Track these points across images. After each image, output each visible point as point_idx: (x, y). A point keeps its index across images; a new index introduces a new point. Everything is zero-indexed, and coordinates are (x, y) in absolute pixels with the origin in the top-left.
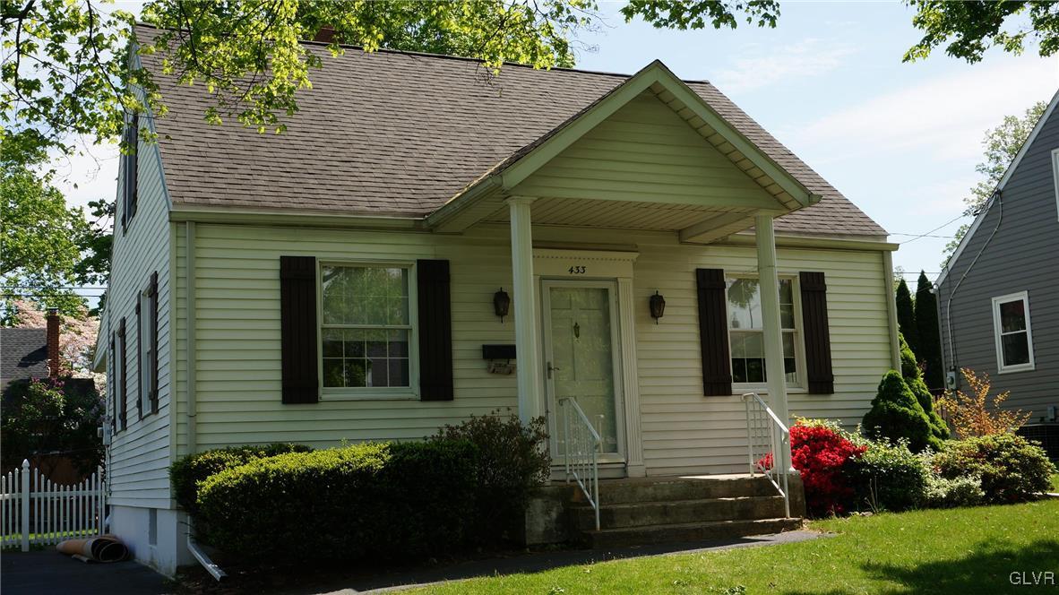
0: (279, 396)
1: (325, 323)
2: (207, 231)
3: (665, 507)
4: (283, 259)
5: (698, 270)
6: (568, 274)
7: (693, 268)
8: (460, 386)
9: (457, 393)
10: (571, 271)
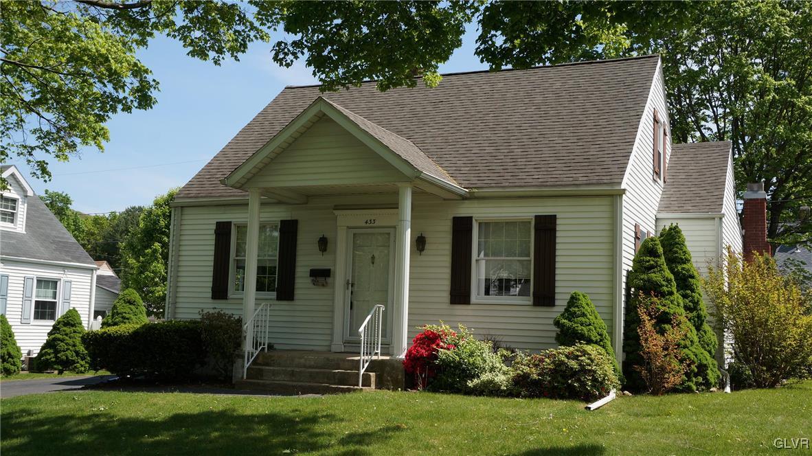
0: (210, 295)
1: (237, 256)
2: (187, 211)
3: (293, 371)
4: (217, 223)
5: (454, 218)
6: (364, 225)
7: (451, 217)
8: (299, 293)
9: (296, 297)
10: (366, 222)
